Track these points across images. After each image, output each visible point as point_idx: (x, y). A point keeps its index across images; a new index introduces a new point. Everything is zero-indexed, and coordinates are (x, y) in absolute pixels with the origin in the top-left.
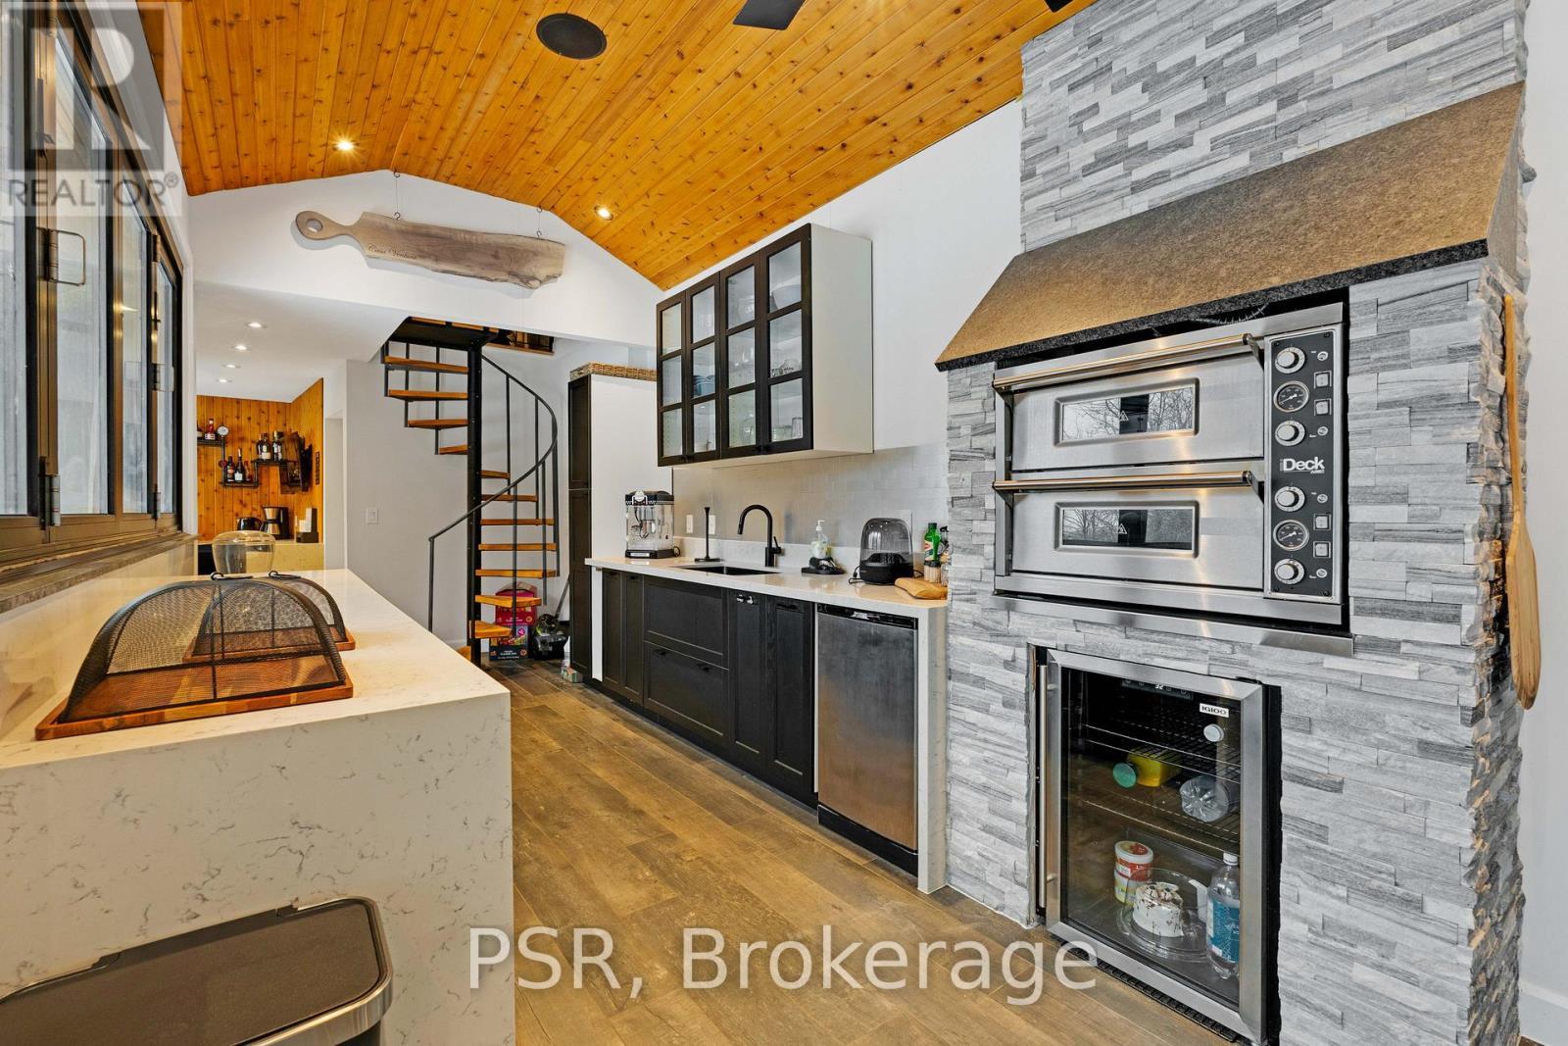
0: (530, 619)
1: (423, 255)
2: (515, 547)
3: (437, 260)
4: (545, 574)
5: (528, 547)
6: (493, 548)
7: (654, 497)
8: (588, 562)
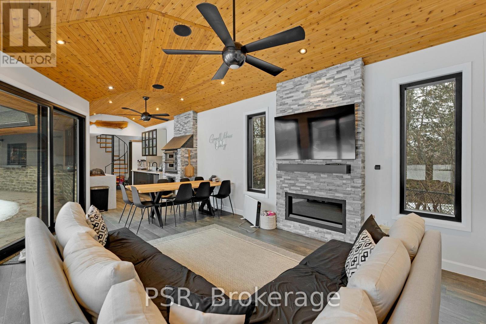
0: (123, 181)
1: (105, 126)
2: (120, 168)
3: (107, 126)
4: (125, 173)
5: (122, 169)
6: (116, 169)
7: (142, 161)
8: (131, 170)
